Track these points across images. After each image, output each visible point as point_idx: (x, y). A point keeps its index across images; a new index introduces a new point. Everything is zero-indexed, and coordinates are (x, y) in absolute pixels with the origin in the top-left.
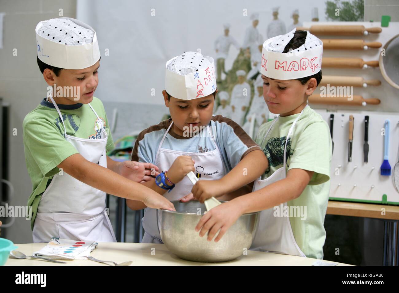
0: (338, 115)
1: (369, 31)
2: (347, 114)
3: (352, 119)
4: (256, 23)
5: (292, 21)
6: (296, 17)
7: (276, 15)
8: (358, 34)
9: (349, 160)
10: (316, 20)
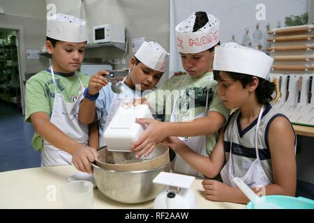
0: (292, 76)
1: (311, 29)
2: (298, 76)
3: (301, 78)
4: (247, 32)
5: (266, 29)
6: (268, 27)
7: (257, 27)
8: (305, 32)
9: (299, 102)
10: (279, 27)
